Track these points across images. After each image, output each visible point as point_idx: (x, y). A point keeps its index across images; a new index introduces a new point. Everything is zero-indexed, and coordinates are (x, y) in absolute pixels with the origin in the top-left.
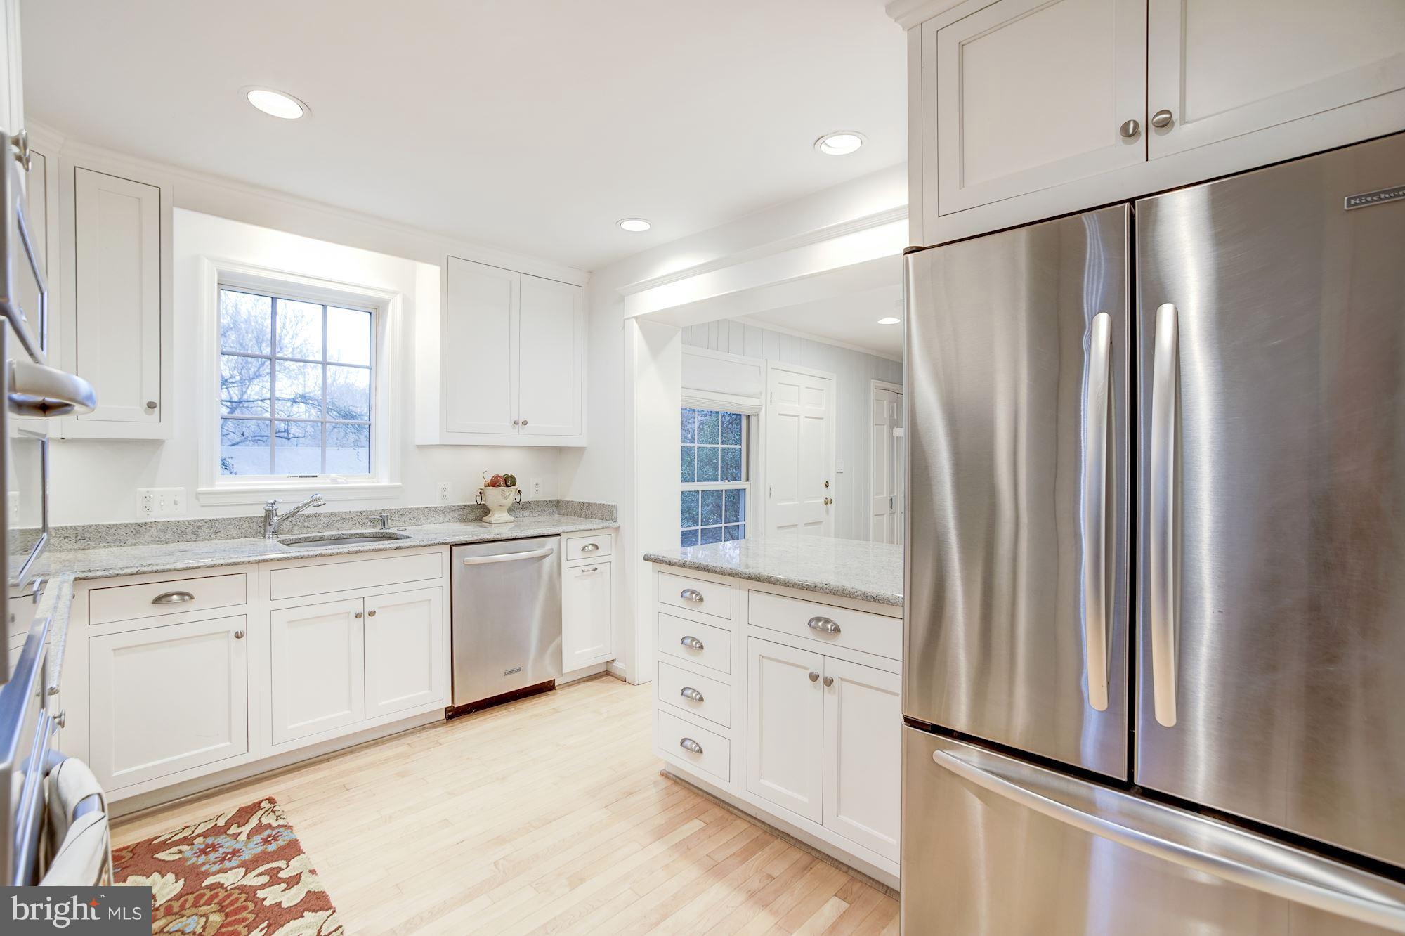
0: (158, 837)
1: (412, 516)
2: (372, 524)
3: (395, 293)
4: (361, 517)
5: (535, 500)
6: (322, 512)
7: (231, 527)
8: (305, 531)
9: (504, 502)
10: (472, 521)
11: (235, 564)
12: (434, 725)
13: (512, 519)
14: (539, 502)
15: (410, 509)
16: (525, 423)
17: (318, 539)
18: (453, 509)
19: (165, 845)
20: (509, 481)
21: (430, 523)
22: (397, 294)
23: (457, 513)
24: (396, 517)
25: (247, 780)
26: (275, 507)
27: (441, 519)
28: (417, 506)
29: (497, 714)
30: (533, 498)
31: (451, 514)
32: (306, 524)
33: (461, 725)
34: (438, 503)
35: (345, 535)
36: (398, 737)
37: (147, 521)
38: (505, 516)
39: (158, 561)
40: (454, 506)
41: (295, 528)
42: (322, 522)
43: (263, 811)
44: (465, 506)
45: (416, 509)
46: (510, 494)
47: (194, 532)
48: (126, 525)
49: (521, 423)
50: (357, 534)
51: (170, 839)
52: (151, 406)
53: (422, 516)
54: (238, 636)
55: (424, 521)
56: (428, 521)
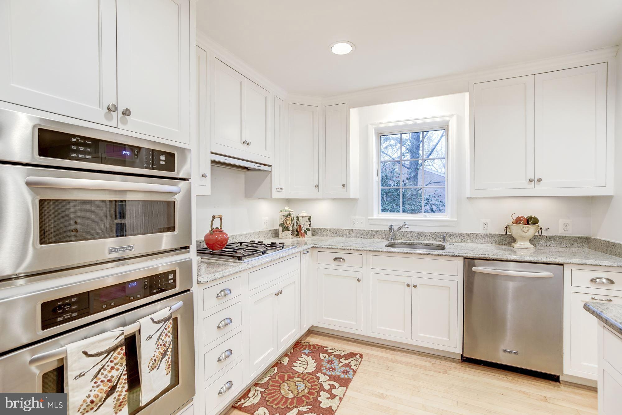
0: (327, 347)
1: (462, 237)
2: (439, 239)
3: (452, 116)
4: (433, 235)
5: (563, 235)
6: (415, 231)
7: (379, 234)
8: (407, 239)
9: (524, 234)
10: (504, 244)
11: (356, 250)
12: (453, 360)
13: (533, 246)
14: (567, 237)
15: (461, 233)
16: (539, 180)
17: (411, 244)
18: (491, 236)
19: (325, 352)
20: (531, 221)
21: (474, 243)
22: (453, 116)
23: (493, 239)
24: (453, 237)
25: (365, 342)
26: (393, 227)
27: (482, 241)
28: (466, 232)
29: (496, 375)
30: (561, 234)
31: (489, 238)
32: (408, 236)
33: (468, 369)
34: (480, 231)
35: (423, 243)
36: (431, 356)
37: (353, 229)
38: (528, 244)
39: (339, 245)
40: (491, 234)
41: (403, 237)
42: (415, 236)
43: (356, 358)
44: (500, 235)
45: (465, 234)
46: (531, 230)
47: (367, 235)
48: (347, 230)
49: (536, 180)
50: (429, 244)
51: (328, 350)
52: (344, 185)
53: (469, 238)
54: (359, 280)
55: (470, 241)
56: (473, 241)
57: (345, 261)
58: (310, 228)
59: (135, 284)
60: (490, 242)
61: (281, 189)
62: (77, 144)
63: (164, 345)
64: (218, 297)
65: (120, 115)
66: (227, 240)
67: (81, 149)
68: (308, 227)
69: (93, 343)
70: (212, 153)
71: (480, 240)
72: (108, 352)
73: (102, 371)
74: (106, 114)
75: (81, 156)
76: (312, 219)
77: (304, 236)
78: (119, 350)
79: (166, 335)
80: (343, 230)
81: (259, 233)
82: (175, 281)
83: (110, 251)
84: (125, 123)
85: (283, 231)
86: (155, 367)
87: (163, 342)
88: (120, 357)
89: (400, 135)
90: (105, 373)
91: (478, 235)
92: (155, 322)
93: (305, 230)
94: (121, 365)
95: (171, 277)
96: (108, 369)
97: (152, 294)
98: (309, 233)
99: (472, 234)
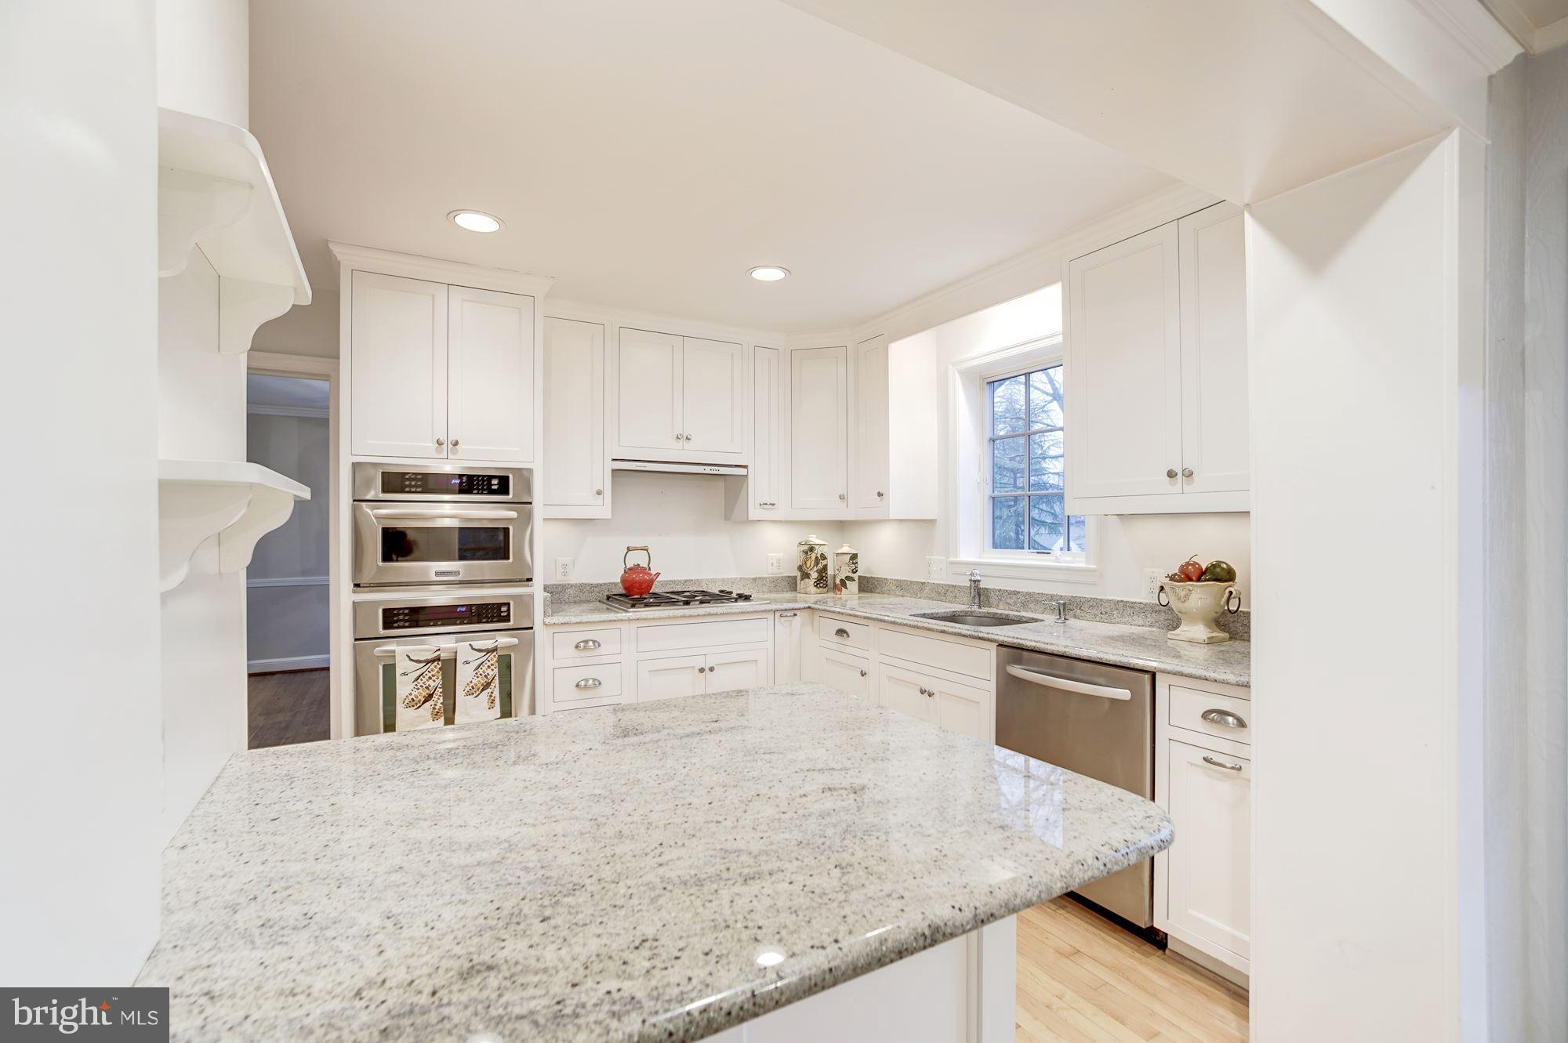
1: (1103, 610)
6: (1020, 591)
15: (1101, 600)
23: (1164, 617)
24: (1086, 607)
41: (1001, 603)
45: (1109, 601)
47: (945, 594)
48: (917, 582)
52: (880, 495)
53: (1115, 612)
54: (863, 674)
55: (1117, 619)
56: (1124, 620)
57: (848, 636)
58: (853, 575)
59: (464, 609)
60: (1157, 624)
61: (773, 505)
62: (410, 479)
63: (486, 676)
64: (577, 647)
65: (450, 446)
66: (651, 583)
67: (413, 483)
68: (850, 574)
69: (414, 650)
70: (613, 460)
71: (1136, 617)
72: (428, 662)
73: (421, 677)
74: (436, 449)
75: (413, 490)
76: (859, 560)
77: (840, 590)
78: (435, 663)
79: (489, 667)
80: (911, 582)
81: (755, 579)
82: (509, 615)
83: (438, 574)
84: (455, 452)
85: (802, 579)
86: (473, 694)
87: (483, 672)
88: (436, 670)
89: (1023, 377)
90: (424, 680)
91: (1132, 605)
92: (473, 649)
93: (842, 579)
94: (438, 679)
95: (504, 609)
96: (427, 677)
97: (479, 622)
98: (853, 586)
99: (1122, 601)
